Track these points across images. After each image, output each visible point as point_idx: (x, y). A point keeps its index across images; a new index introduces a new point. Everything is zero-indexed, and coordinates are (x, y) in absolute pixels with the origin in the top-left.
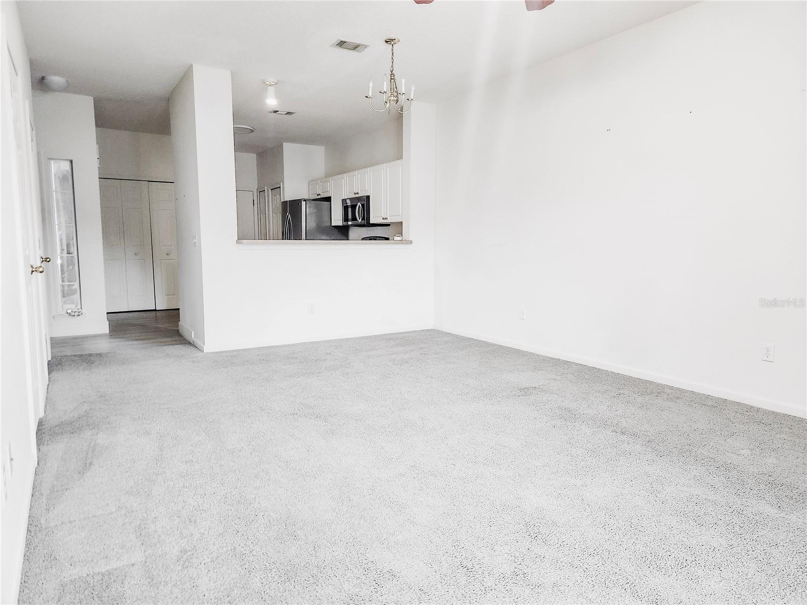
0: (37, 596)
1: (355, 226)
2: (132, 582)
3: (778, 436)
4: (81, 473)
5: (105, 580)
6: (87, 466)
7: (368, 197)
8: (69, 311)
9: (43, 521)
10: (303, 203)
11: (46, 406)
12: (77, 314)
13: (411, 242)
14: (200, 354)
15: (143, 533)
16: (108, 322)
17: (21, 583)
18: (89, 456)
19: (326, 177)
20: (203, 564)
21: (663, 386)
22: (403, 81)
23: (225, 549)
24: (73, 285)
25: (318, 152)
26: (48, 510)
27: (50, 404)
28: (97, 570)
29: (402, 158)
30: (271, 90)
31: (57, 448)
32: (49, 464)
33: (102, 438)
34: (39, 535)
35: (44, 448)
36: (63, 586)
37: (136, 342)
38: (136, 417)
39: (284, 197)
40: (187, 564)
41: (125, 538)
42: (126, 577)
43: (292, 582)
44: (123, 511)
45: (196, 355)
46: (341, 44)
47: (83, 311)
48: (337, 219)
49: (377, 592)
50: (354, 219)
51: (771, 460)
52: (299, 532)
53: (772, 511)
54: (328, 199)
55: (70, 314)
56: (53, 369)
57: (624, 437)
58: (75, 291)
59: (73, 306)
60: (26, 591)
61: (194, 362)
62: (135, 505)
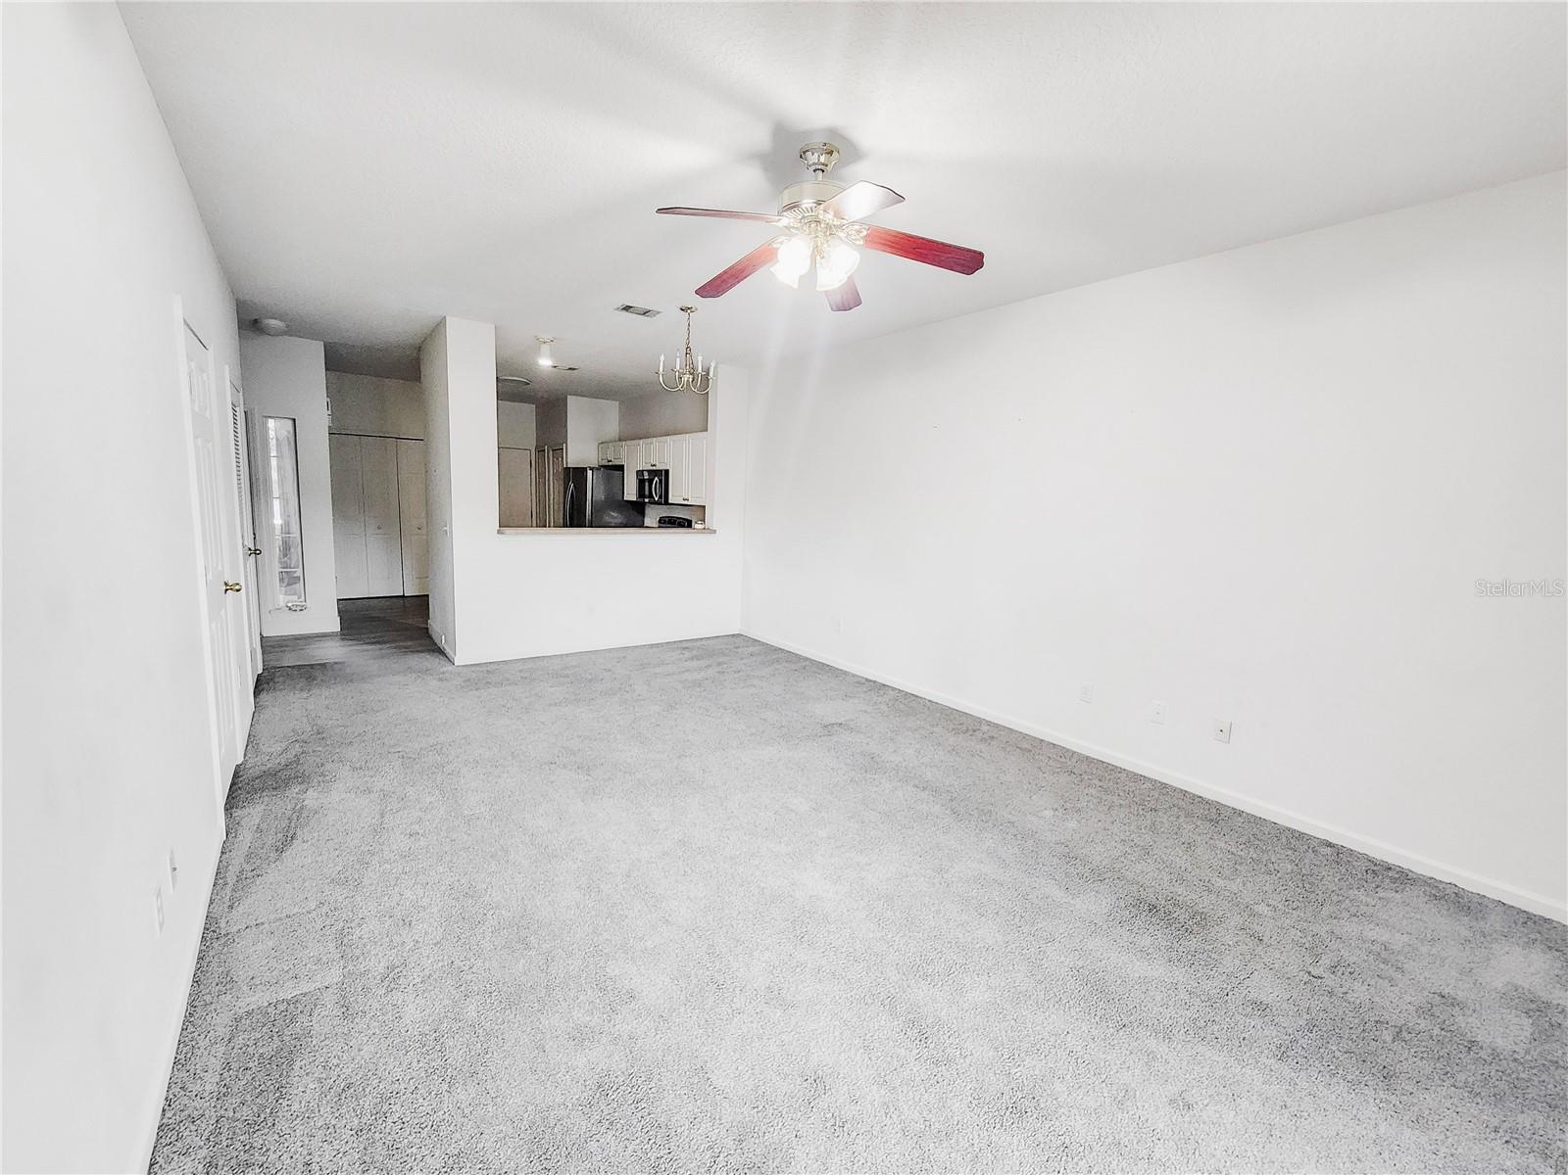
0: (203, 1036)
1: (652, 503)
2: (323, 1013)
3: (1086, 791)
4: (280, 851)
5: (290, 1011)
6: (289, 839)
7: (667, 472)
8: (289, 605)
9: (223, 925)
10: (590, 473)
11: (247, 746)
12: (299, 608)
13: (715, 531)
14: (450, 668)
15: (345, 941)
16: (339, 618)
17: (186, 1017)
18: (293, 825)
19: (620, 440)
20: (411, 985)
21: (980, 721)
22: (700, 358)
23: (440, 964)
24: (295, 572)
25: (612, 410)
26: (231, 907)
27: (252, 742)
28: (282, 996)
29: (706, 430)
30: (545, 348)
31: (252, 814)
32: (241, 838)
33: (311, 798)
34: (215, 945)
35: (237, 813)
36: (238, 1020)
37: (370, 647)
38: (358, 766)
39: (567, 463)
40: (392, 985)
41: (322, 948)
42: (315, 1005)
43: (514, 1009)
44: (325, 909)
45: (445, 669)
46: (627, 308)
47: (308, 604)
48: (631, 493)
49: (609, 1021)
50: (651, 496)
51: (1072, 825)
52: (532, 938)
53: (1058, 894)
54: (621, 468)
55: (290, 609)
56: (263, 690)
57: (924, 795)
58: (299, 578)
59: (295, 598)
60: (191, 1029)
61: (440, 680)
62: (340, 899)
